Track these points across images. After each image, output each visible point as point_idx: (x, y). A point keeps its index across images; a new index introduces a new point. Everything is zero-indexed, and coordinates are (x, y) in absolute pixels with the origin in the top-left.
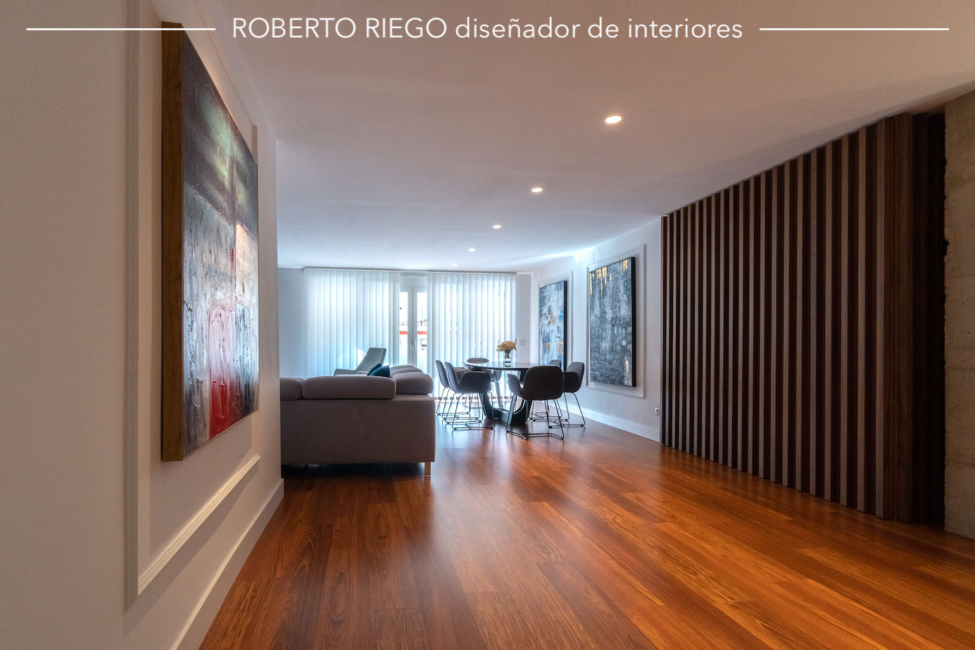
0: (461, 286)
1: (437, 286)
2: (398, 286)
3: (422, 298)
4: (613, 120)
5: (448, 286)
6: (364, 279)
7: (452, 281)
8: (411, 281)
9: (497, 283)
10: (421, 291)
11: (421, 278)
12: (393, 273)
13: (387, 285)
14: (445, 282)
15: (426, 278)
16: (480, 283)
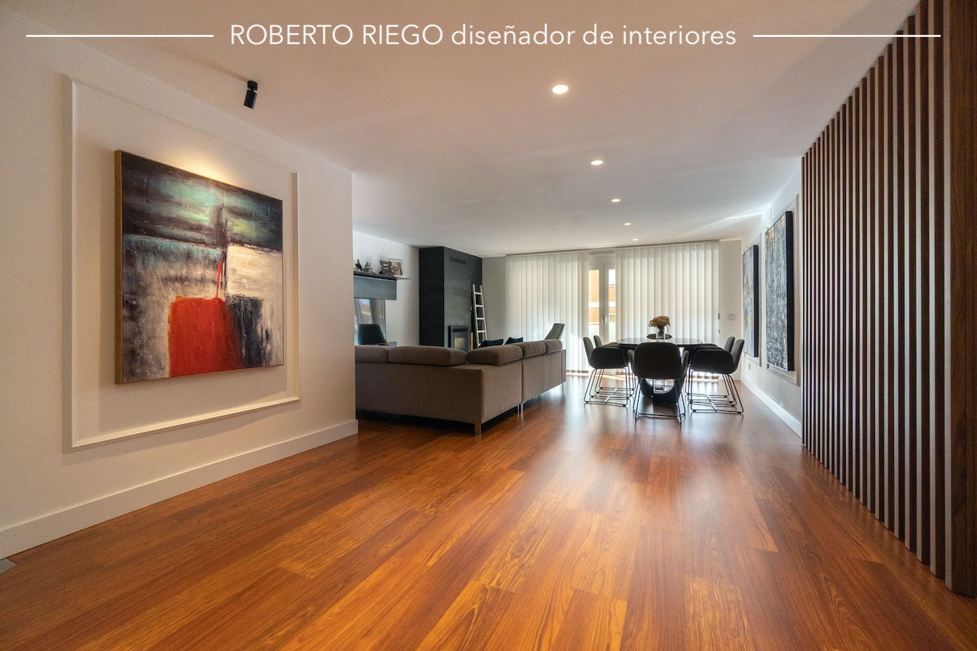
0: (652, 260)
1: (626, 261)
2: (588, 264)
3: (612, 274)
4: (560, 89)
5: (638, 261)
6: (555, 262)
7: (642, 256)
8: (602, 259)
9: (695, 253)
10: (611, 268)
11: (609, 255)
12: (580, 254)
13: (576, 264)
14: (635, 257)
15: (614, 255)
16: (674, 255)
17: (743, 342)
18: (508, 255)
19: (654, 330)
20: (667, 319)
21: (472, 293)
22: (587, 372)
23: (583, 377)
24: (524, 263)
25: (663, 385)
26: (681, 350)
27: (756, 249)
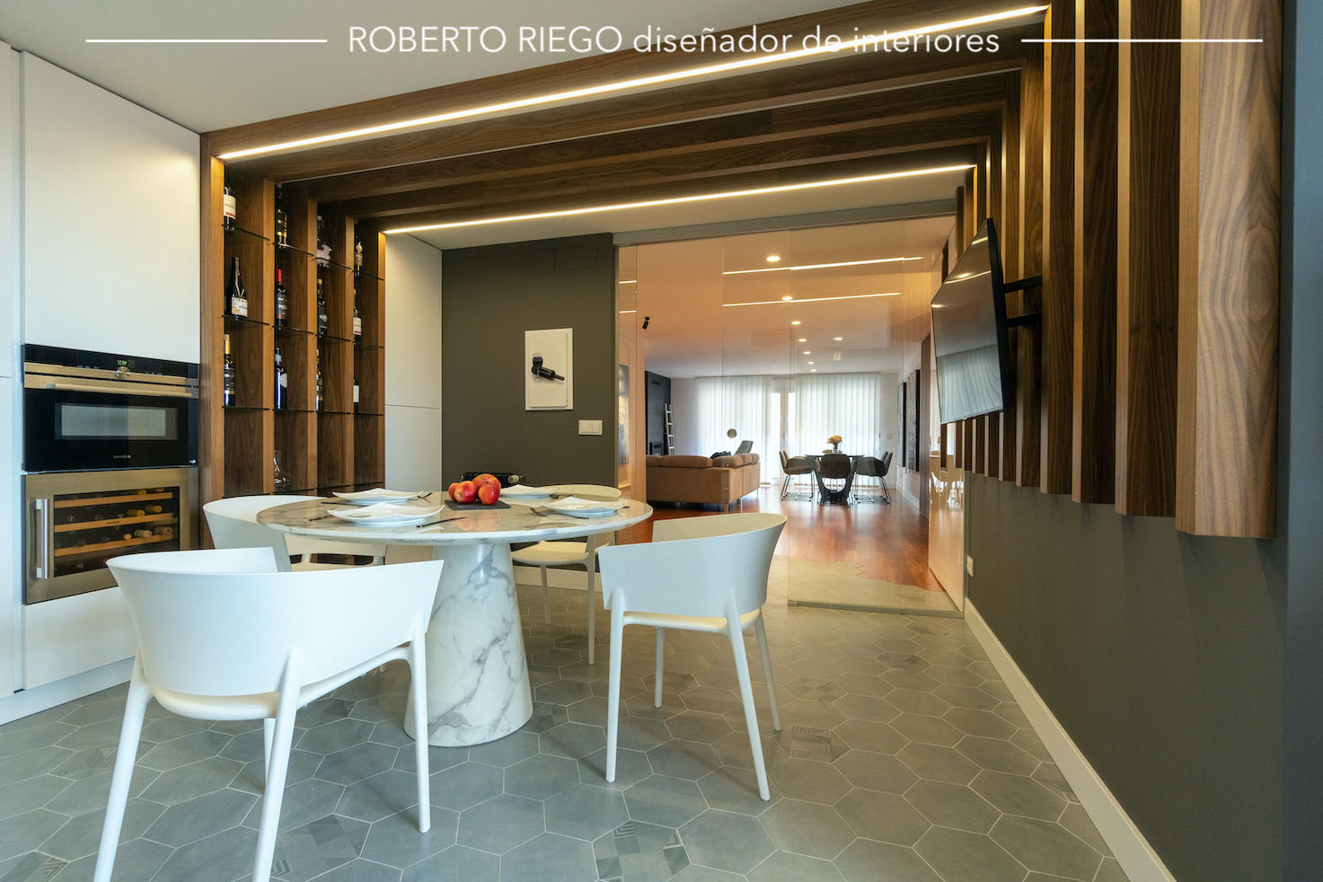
0: (826, 387)
1: (804, 387)
2: (771, 388)
3: (791, 398)
5: (815, 387)
7: (818, 383)
8: (782, 384)
9: (861, 382)
10: (791, 392)
11: (789, 380)
12: (764, 378)
15: (793, 381)
16: (844, 383)
17: (892, 454)
18: (697, 378)
19: (831, 447)
20: (841, 438)
21: (665, 413)
22: (769, 484)
23: (766, 488)
24: (713, 385)
25: (836, 484)
26: (851, 459)
27: (905, 384)
